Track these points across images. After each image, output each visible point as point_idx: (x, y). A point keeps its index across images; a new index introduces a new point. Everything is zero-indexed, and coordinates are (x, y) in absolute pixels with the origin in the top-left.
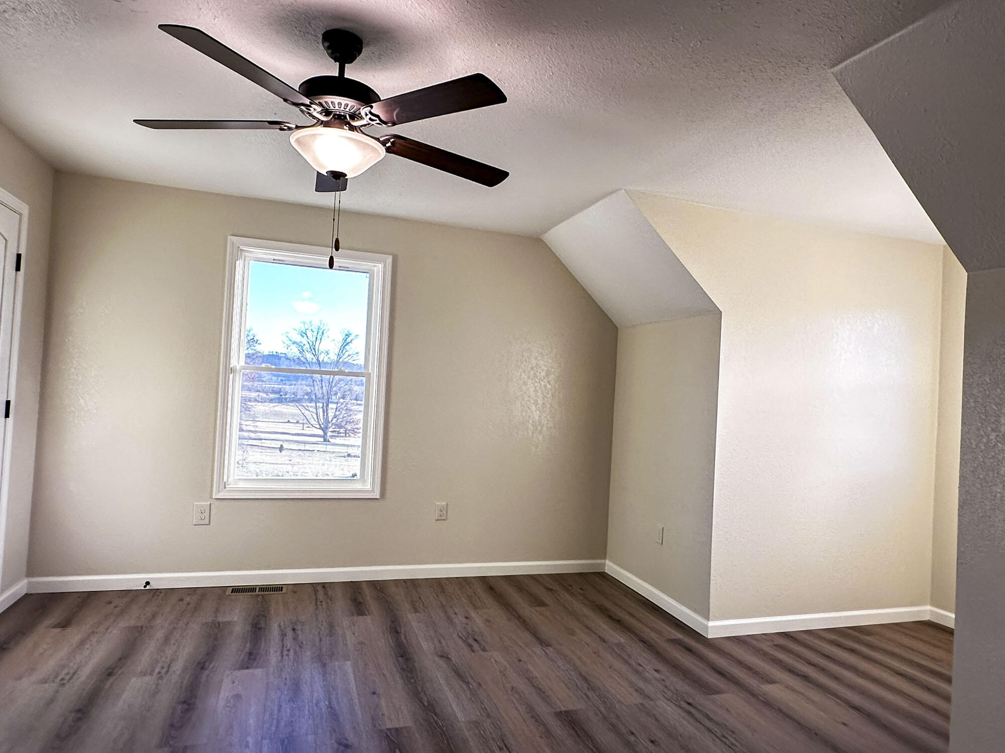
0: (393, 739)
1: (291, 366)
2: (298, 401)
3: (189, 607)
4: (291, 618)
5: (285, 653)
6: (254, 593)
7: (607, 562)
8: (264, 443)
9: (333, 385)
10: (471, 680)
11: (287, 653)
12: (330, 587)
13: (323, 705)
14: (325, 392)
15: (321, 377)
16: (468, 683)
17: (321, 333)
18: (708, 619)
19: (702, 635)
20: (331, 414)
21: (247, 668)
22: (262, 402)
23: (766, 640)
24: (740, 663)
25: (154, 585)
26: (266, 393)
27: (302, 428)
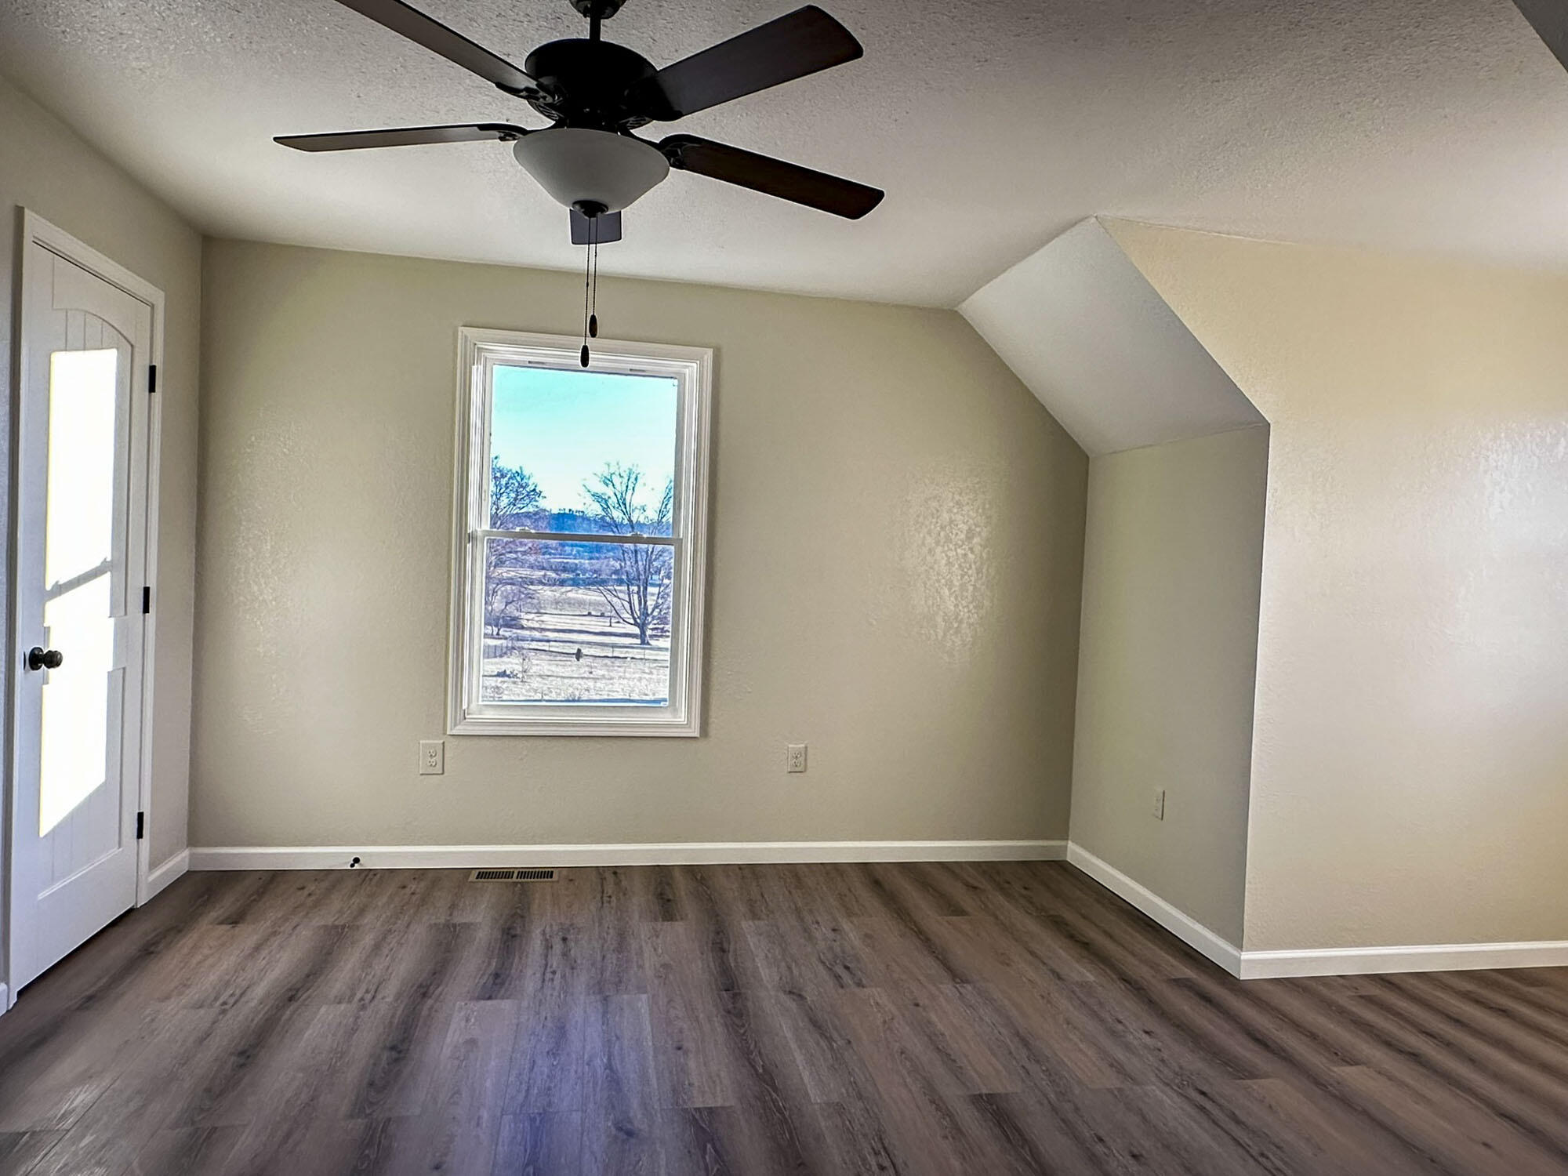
0: (704, 1126)
1: (591, 531)
2: (603, 583)
3: (414, 898)
4: (563, 920)
5: (548, 975)
6: (510, 880)
7: (1071, 845)
8: (552, 646)
9: (654, 557)
10: (835, 1036)
11: (551, 976)
12: (625, 874)
13: (599, 1063)
14: (641, 568)
15: (635, 546)
16: (830, 1040)
17: (633, 478)
18: (1240, 947)
19: (1232, 975)
20: (651, 603)
21: (490, 998)
22: (550, 585)
23: (1343, 986)
24: (1297, 1026)
25: (366, 864)
26: (555, 571)
27: (609, 624)
